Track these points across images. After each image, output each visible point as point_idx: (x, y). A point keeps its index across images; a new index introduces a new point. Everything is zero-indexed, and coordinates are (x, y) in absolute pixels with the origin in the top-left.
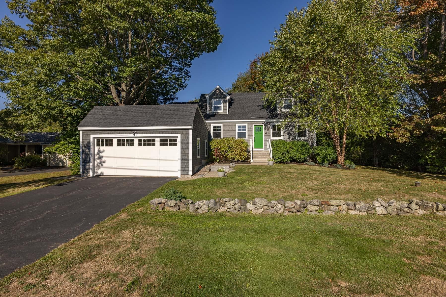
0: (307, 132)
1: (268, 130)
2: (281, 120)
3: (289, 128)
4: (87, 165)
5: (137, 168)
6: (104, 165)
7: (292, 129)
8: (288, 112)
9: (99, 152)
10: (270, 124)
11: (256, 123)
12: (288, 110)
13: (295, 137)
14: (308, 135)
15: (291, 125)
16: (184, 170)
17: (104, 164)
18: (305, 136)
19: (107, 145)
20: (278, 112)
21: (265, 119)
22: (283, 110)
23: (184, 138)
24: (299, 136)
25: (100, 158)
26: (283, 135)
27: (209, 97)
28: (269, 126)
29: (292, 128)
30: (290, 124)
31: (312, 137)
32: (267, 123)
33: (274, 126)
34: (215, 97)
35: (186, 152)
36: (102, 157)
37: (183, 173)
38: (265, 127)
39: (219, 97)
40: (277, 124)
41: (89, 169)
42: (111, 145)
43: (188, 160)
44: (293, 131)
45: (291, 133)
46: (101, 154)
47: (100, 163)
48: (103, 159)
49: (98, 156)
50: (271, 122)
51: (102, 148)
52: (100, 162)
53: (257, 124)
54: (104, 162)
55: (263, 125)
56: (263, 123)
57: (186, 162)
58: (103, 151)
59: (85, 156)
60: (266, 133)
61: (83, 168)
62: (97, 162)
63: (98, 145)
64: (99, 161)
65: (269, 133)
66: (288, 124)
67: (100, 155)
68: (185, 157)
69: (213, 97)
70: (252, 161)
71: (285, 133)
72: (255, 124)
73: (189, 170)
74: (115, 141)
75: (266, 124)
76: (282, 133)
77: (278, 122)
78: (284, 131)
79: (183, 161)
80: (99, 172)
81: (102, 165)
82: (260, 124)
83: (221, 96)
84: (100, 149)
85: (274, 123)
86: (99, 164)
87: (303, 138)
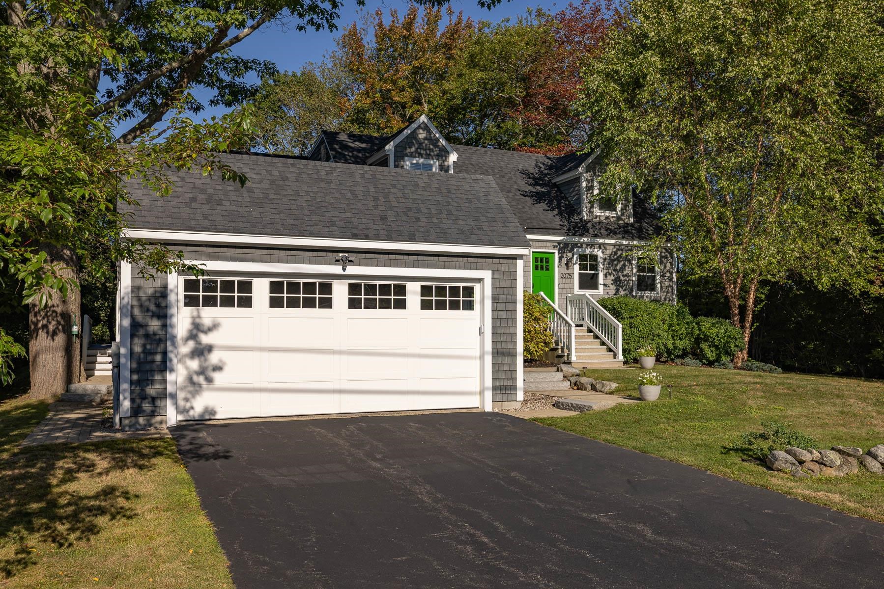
0: (658, 277)
1: (568, 269)
2: (601, 241)
3: (616, 265)
4: (153, 382)
5: (344, 386)
6: (218, 378)
7: (623, 269)
8: (607, 218)
9: (197, 329)
10: (572, 250)
11: (537, 244)
12: (607, 213)
13: (632, 290)
14: (659, 286)
15: (620, 256)
16: (502, 388)
17: (217, 376)
18: (652, 288)
19: (228, 302)
20: (585, 216)
21: (559, 235)
22: (597, 211)
23: (503, 284)
24: (640, 288)
25: (201, 352)
26: (605, 285)
27: (396, 147)
28: (570, 255)
29: (624, 265)
30: (619, 253)
31: (668, 292)
32: (566, 245)
33: (583, 257)
34: (413, 150)
35: (507, 331)
36: (210, 348)
37: (499, 398)
38: (560, 258)
39: (426, 154)
40: (588, 251)
41: (163, 395)
42: (246, 302)
43: (513, 355)
44: (625, 273)
45: (622, 278)
46: (205, 339)
47: (202, 372)
48: (214, 358)
49: (191, 344)
50: (575, 245)
51: (208, 314)
52: (201, 366)
53: (540, 247)
54: (218, 368)
55: (556, 252)
56: (555, 247)
57: (507, 360)
58: (214, 327)
59: (144, 346)
60: (563, 276)
61: (132, 392)
62: (187, 368)
63: (191, 301)
64: (194, 364)
65: (571, 276)
66: (616, 253)
67: (199, 343)
68: (504, 345)
69: (408, 150)
70: (574, 358)
71: (609, 277)
72: (536, 247)
73: (514, 388)
74: (261, 290)
75: (563, 248)
76: (601, 279)
77: (591, 245)
78: (605, 271)
79: (499, 360)
80: (199, 405)
81: (209, 380)
82: (546, 247)
83: (430, 149)
84: (199, 316)
85: (581, 247)
86: (195, 378)
87: (647, 293)
